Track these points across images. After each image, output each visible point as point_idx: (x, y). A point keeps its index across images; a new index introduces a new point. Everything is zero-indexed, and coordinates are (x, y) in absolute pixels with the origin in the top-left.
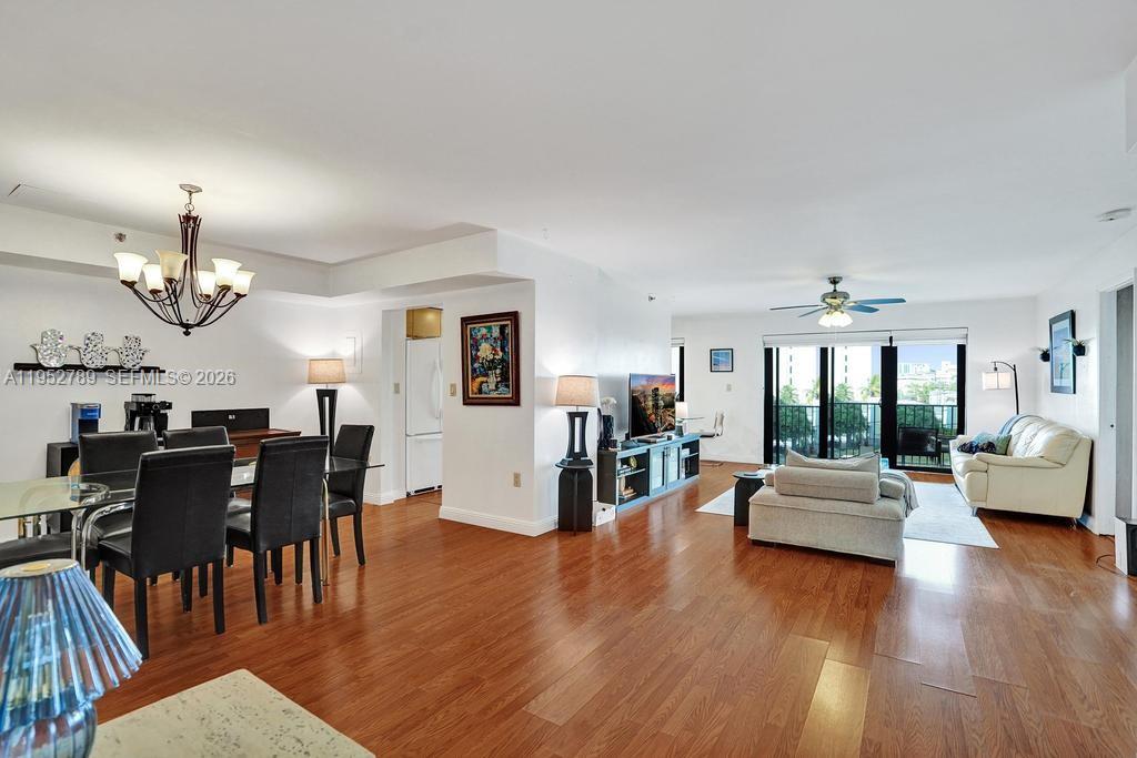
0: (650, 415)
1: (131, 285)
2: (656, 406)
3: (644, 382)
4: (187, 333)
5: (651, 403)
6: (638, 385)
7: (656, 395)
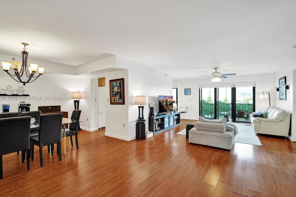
0: (165, 107)
1: (7, 71)
2: (167, 105)
3: (163, 98)
4: (24, 85)
5: (165, 104)
6: (161, 99)
7: (167, 102)
